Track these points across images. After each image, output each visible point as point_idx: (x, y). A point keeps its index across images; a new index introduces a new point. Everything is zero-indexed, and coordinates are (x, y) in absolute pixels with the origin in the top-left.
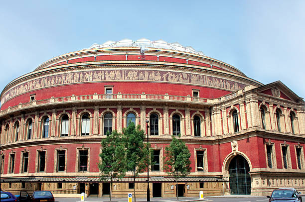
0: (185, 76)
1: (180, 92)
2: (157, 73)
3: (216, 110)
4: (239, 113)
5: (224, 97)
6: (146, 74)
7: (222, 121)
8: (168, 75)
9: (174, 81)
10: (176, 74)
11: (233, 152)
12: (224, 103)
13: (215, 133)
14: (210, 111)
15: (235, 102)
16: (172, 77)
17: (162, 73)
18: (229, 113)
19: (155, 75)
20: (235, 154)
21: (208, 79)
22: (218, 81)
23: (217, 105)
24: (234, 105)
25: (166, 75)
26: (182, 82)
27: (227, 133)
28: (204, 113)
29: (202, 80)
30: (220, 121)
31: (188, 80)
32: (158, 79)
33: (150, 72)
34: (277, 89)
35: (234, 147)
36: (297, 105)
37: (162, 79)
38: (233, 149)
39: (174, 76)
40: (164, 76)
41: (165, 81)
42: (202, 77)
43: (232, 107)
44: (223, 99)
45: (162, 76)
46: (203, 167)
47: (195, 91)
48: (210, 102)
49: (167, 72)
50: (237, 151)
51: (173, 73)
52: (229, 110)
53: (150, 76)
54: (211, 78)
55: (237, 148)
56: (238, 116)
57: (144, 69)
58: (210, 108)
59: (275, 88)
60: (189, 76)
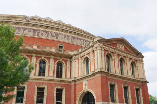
0: (54, 34)
1: (48, 45)
2: (30, 30)
3: (75, 59)
4: (90, 59)
5: (81, 49)
6: (22, 30)
7: (78, 67)
8: (39, 33)
9: (44, 37)
10: (46, 32)
11: (84, 89)
12: (80, 53)
13: (73, 76)
14: (71, 60)
15: (87, 52)
16: (42, 34)
17: (35, 31)
18: (83, 60)
19: (29, 31)
20: (85, 91)
21: (71, 38)
22: (79, 40)
23: (75, 55)
24: (87, 54)
25: (38, 32)
26: (50, 38)
27: (81, 75)
28: (66, 61)
29: (66, 38)
30: (77, 67)
31: (56, 37)
32: (31, 34)
33: (25, 29)
34: (121, 44)
35: (85, 85)
36: (137, 57)
37: (34, 35)
38: (84, 87)
39: (44, 33)
40: (36, 33)
41: (36, 36)
42: (66, 36)
43: (85, 56)
44: (80, 51)
45: (34, 32)
46: (61, 101)
47: (60, 45)
48: (70, 53)
49: (39, 30)
50: (87, 89)
51: (43, 31)
52: (83, 58)
53: (25, 31)
54: (74, 38)
55: (87, 86)
56: (89, 62)
57: (21, 26)
58: (71, 57)
59: (120, 43)
60: (57, 35)
